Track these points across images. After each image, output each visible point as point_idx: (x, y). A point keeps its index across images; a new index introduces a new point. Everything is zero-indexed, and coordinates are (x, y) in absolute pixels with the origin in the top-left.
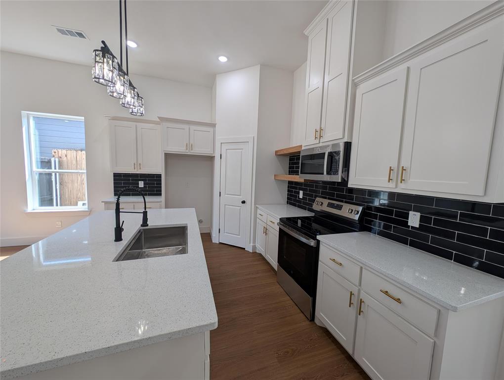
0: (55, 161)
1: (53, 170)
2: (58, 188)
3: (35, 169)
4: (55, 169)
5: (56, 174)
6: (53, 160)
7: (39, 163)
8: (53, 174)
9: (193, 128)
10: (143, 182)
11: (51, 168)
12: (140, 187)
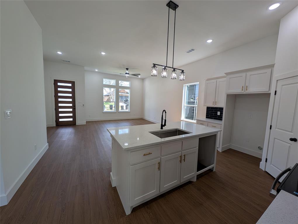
0: (196, 102)
1: (195, 105)
2: (196, 113)
3: (185, 105)
4: (196, 105)
5: (196, 107)
6: (196, 101)
7: (187, 103)
8: (195, 107)
9: (249, 74)
10: (220, 112)
11: (194, 105)
12: (218, 115)
